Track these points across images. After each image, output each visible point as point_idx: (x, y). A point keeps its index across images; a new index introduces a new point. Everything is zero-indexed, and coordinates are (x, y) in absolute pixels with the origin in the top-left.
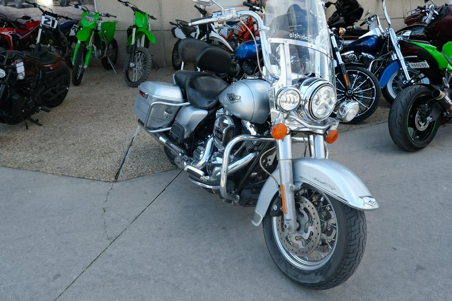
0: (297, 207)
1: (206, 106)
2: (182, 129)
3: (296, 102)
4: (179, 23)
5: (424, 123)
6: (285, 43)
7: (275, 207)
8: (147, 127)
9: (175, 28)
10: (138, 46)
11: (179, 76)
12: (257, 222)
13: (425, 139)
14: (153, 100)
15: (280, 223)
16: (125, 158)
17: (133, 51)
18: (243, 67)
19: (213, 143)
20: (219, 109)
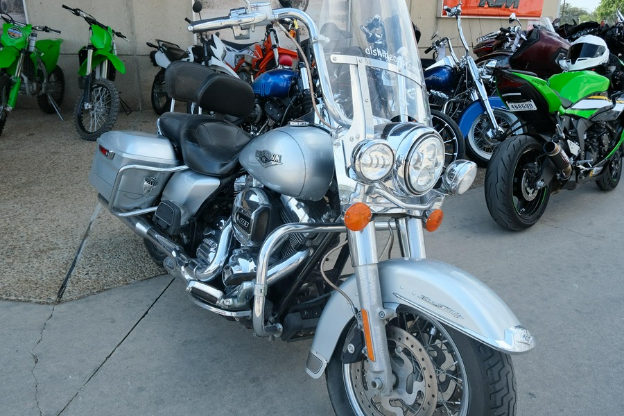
0: (391, 346)
1: (218, 170)
2: (176, 211)
3: (388, 165)
4: (161, 45)
5: (533, 189)
6: (359, 64)
7: (351, 348)
8: (114, 208)
9: (156, 52)
10: (97, 77)
11: (167, 121)
12: (315, 370)
13: (533, 213)
14: (124, 162)
15: (359, 375)
16: (76, 258)
17: (88, 84)
18: (266, 109)
19: (231, 233)
20: (239, 177)
